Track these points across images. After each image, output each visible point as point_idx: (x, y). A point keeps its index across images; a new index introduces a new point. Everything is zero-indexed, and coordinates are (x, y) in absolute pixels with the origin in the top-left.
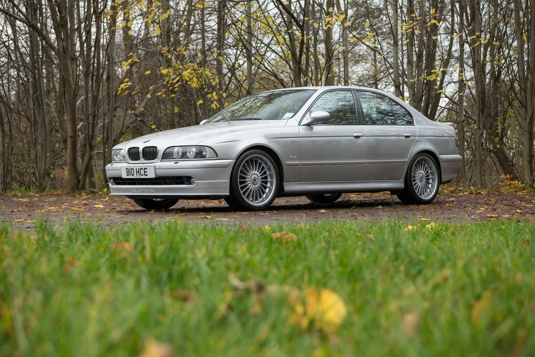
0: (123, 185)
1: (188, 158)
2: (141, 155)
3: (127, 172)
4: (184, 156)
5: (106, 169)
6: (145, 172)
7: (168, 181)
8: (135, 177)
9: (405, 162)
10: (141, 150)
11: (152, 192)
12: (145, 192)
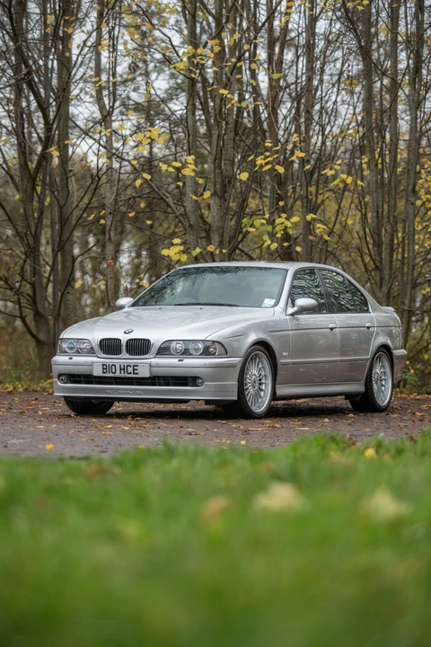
0: (86, 383)
1: (191, 354)
2: (124, 348)
3: (103, 369)
4: (186, 353)
5: (52, 363)
6: (134, 370)
7: (162, 381)
8: (118, 374)
9: (367, 360)
10: (124, 342)
11: (141, 394)
12: (129, 394)
